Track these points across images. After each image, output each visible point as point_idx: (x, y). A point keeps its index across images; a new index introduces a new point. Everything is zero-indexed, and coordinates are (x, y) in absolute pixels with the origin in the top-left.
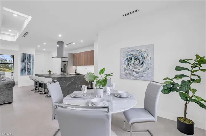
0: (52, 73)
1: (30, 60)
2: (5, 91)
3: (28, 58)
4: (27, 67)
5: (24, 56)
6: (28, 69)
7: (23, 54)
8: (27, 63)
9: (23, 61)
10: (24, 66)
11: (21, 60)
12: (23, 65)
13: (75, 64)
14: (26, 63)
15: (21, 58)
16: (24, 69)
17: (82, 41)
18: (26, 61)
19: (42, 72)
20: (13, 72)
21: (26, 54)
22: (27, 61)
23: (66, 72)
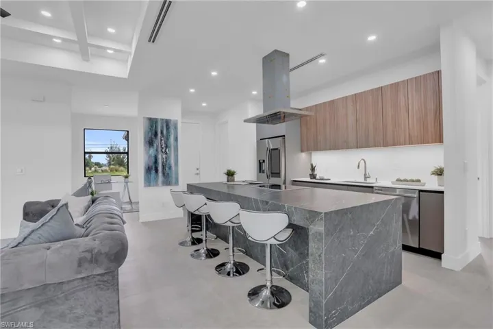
0: (237, 178)
1: (168, 139)
2: (81, 294)
3: (162, 133)
4: (160, 161)
5: (152, 127)
6: (163, 167)
7: (150, 119)
8: (160, 149)
9: (150, 143)
10: (153, 159)
11: (145, 138)
12: (150, 156)
13: (310, 145)
14: (157, 146)
15: (145, 133)
16: (153, 167)
17: (372, 38)
18: (157, 143)
19: (197, 174)
20: (126, 177)
21: (156, 119)
22: (161, 140)
23: (277, 174)
